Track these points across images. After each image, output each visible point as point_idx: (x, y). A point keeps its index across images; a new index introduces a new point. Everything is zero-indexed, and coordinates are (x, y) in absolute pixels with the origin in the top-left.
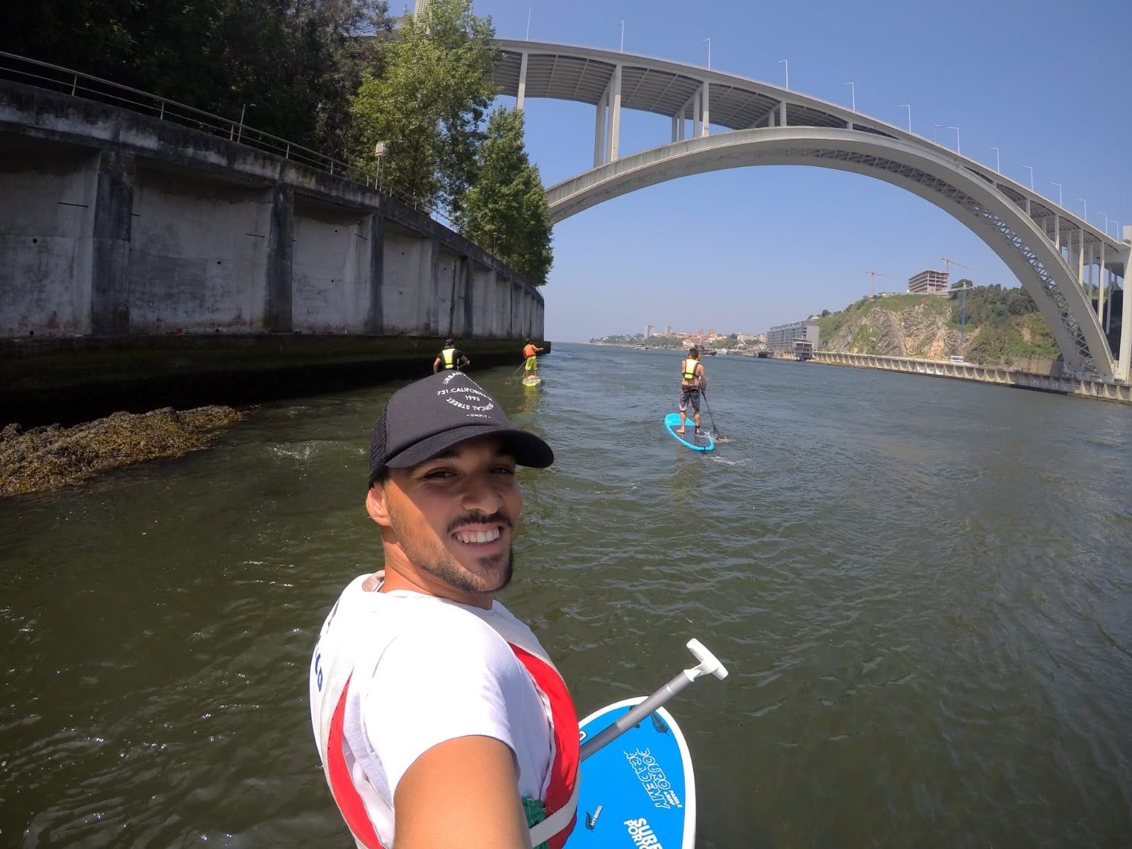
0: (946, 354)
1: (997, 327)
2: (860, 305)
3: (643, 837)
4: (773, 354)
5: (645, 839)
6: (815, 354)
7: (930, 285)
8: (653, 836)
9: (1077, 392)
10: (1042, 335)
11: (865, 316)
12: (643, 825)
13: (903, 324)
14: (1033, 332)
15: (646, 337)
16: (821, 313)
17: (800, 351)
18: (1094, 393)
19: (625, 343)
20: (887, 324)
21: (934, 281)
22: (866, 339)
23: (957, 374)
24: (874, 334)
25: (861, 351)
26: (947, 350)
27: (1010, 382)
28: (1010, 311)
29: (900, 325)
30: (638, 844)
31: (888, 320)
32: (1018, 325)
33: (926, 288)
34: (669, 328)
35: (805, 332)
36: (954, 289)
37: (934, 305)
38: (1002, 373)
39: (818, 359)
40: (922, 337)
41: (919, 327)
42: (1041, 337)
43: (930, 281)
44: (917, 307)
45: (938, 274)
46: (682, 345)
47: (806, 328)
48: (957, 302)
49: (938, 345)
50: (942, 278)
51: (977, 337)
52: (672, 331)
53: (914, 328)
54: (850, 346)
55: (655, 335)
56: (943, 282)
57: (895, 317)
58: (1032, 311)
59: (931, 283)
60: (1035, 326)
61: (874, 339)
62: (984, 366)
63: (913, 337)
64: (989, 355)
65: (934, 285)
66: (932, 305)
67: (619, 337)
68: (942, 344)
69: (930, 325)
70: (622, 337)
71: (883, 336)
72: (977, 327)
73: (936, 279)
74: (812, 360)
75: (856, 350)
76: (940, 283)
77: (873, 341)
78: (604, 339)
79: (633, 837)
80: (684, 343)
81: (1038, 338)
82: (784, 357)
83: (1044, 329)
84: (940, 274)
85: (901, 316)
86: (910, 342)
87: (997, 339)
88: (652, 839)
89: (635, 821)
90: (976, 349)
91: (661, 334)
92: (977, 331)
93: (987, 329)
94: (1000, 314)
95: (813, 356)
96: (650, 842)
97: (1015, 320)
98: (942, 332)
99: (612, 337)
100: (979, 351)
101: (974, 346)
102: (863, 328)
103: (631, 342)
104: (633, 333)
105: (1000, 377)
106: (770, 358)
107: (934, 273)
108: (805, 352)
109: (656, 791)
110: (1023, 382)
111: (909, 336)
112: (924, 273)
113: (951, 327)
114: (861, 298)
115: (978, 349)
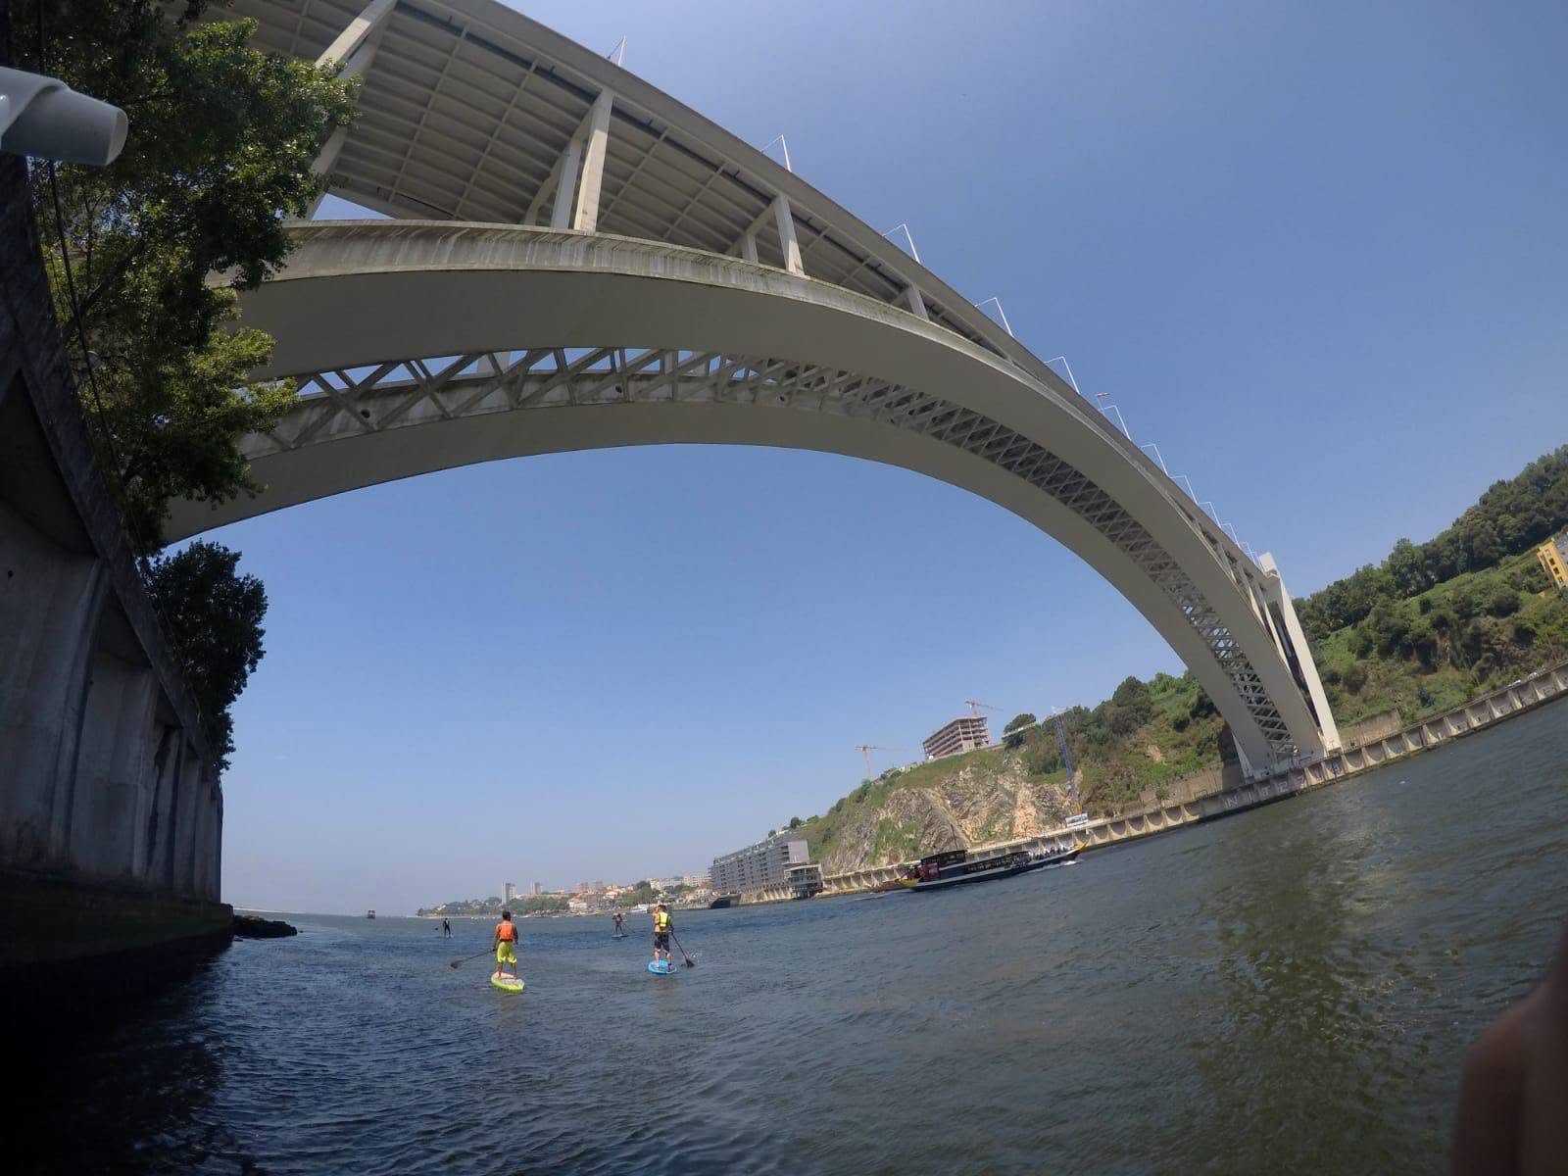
0: (1045, 823)
1: (1107, 759)
2: (861, 795)
4: (738, 898)
6: (829, 882)
7: (965, 739)
9: (1303, 786)
10: (1175, 747)
11: (882, 806)
13: (949, 802)
14: (1162, 748)
15: (504, 901)
16: (788, 824)
17: (800, 883)
18: (1330, 775)
19: (472, 913)
20: (925, 806)
21: (969, 733)
22: (897, 839)
24: (908, 829)
25: (894, 858)
26: (1042, 816)
27: (1191, 818)
28: (1114, 732)
29: (944, 804)
31: (926, 801)
32: (1136, 746)
33: (961, 746)
34: (537, 885)
35: (788, 853)
36: (1009, 733)
37: (987, 764)
38: (1174, 811)
39: (835, 889)
40: (985, 813)
41: (975, 800)
42: (1175, 751)
43: (963, 733)
44: (961, 773)
45: (972, 721)
46: (567, 907)
47: (787, 847)
48: (1023, 749)
49: (1026, 814)
50: (980, 726)
51: (1082, 783)
52: (542, 889)
53: (967, 803)
54: (871, 857)
55: (518, 897)
56: (981, 731)
57: (933, 795)
58: (1146, 722)
59: (965, 736)
60: (1161, 739)
61: (912, 836)
62: (1117, 817)
63: (970, 817)
64: (1113, 801)
65: (970, 739)
66: (983, 764)
67: (460, 905)
68: (1032, 810)
69: (992, 792)
70: (466, 904)
71: (927, 827)
72: (1075, 770)
73: (971, 730)
74: (825, 893)
75: (885, 860)
76: (978, 734)
77: (911, 840)
78: (439, 909)
80: (571, 904)
81: (1172, 753)
82: (766, 898)
83: (1173, 739)
84: (975, 720)
85: (943, 792)
86: (968, 825)
87: (1116, 774)
90: (1089, 800)
91: (527, 896)
92: (1079, 776)
93: (1091, 767)
94: (1103, 741)
95: (825, 886)
97: (1127, 742)
98: (1024, 794)
99: (451, 905)
100: (1097, 801)
101: (1085, 796)
102: (883, 826)
103: (483, 910)
104: (483, 897)
105: (1170, 817)
106: (736, 906)
107: (967, 721)
108: (811, 882)
110: (1212, 809)
111: (965, 817)
112: (952, 725)
113: (1036, 783)
114: (858, 785)
115: (1094, 799)
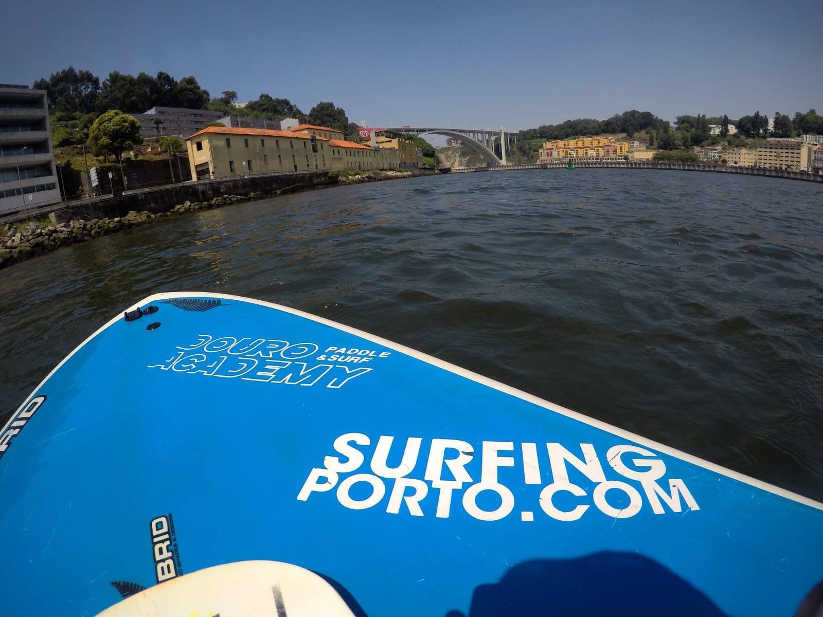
3: (419, 472)
5: (433, 471)
8: (439, 446)
12: (368, 452)
23: (461, 171)
30: (443, 510)
38: (472, 169)
44: (449, 151)
49: (457, 163)
53: (449, 159)
62: (468, 167)
69: (454, 157)
79: (393, 508)
88: (451, 454)
89: (330, 461)
96: (457, 466)
98: (457, 159)
100: (469, 163)
101: (466, 162)
109: (295, 369)
111: (448, 161)
113: (460, 157)
